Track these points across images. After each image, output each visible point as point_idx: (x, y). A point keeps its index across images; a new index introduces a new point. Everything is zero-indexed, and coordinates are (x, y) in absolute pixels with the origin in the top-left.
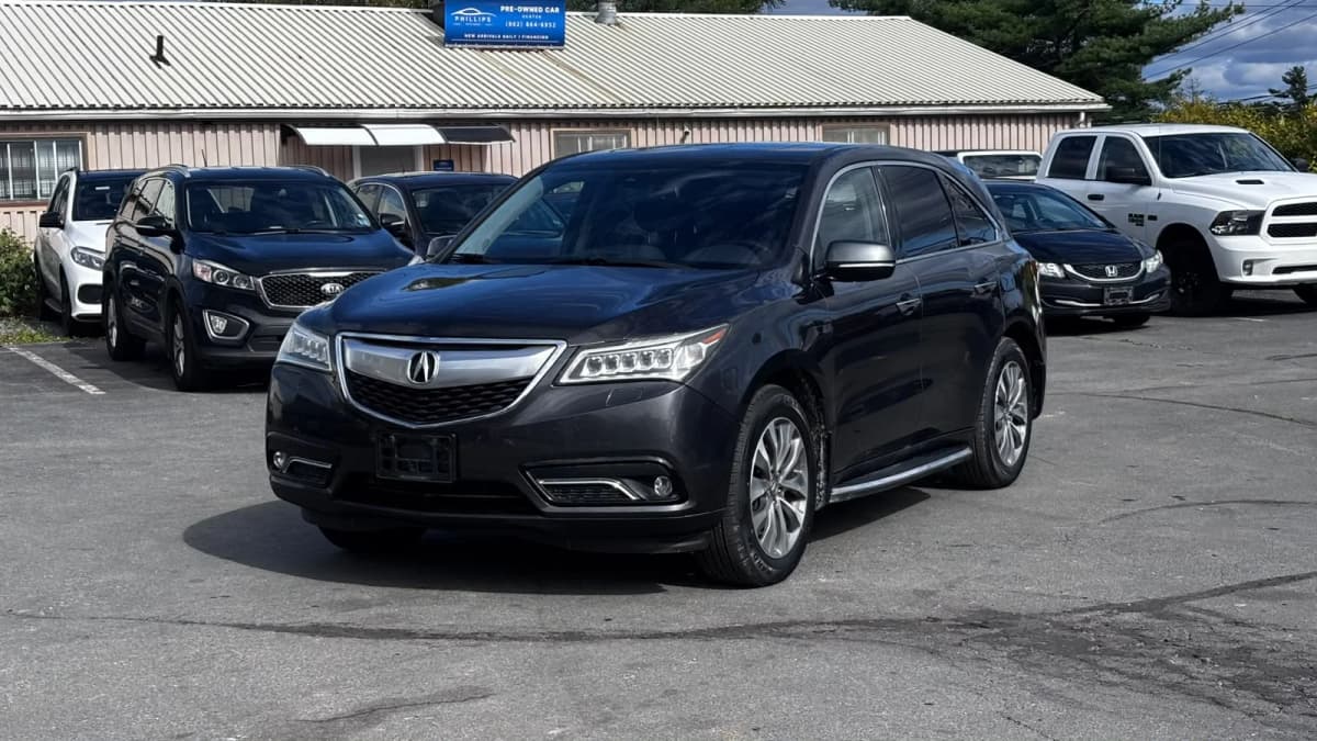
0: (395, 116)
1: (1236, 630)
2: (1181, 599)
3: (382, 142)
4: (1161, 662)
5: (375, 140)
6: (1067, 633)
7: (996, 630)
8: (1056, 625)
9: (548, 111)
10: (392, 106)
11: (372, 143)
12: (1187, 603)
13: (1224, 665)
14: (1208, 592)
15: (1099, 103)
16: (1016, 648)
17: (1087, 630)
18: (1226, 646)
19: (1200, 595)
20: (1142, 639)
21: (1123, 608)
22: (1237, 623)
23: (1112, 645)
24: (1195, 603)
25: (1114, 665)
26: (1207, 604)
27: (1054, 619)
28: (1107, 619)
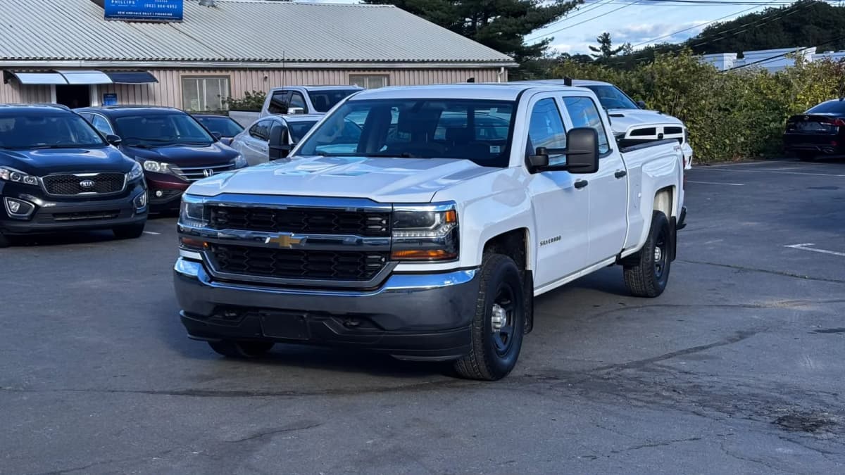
0: (79, 65)
1: (688, 376)
2: (651, 361)
3: (72, 82)
4: (657, 394)
5: (67, 81)
6: (602, 381)
7: (564, 381)
8: (594, 376)
9: (178, 63)
10: (77, 59)
11: (65, 83)
12: (655, 363)
13: (691, 395)
14: (662, 356)
15: (512, 62)
16: (580, 390)
17: (612, 379)
18: (687, 385)
19: (659, 358)
20: (641, 382)
21: (624, 367)
22: (686, 373)
23: (628, 386)
24: (659, 363)
25: (635, 397)
26: (665, 362)
27: (591, 373)
28: (618, 373)
